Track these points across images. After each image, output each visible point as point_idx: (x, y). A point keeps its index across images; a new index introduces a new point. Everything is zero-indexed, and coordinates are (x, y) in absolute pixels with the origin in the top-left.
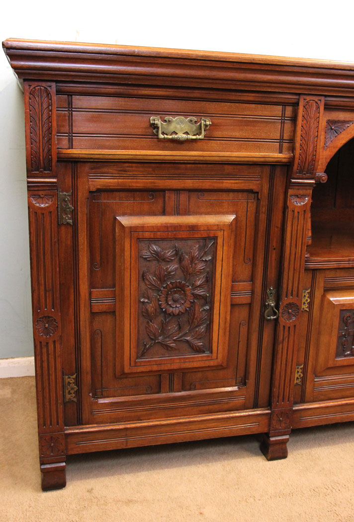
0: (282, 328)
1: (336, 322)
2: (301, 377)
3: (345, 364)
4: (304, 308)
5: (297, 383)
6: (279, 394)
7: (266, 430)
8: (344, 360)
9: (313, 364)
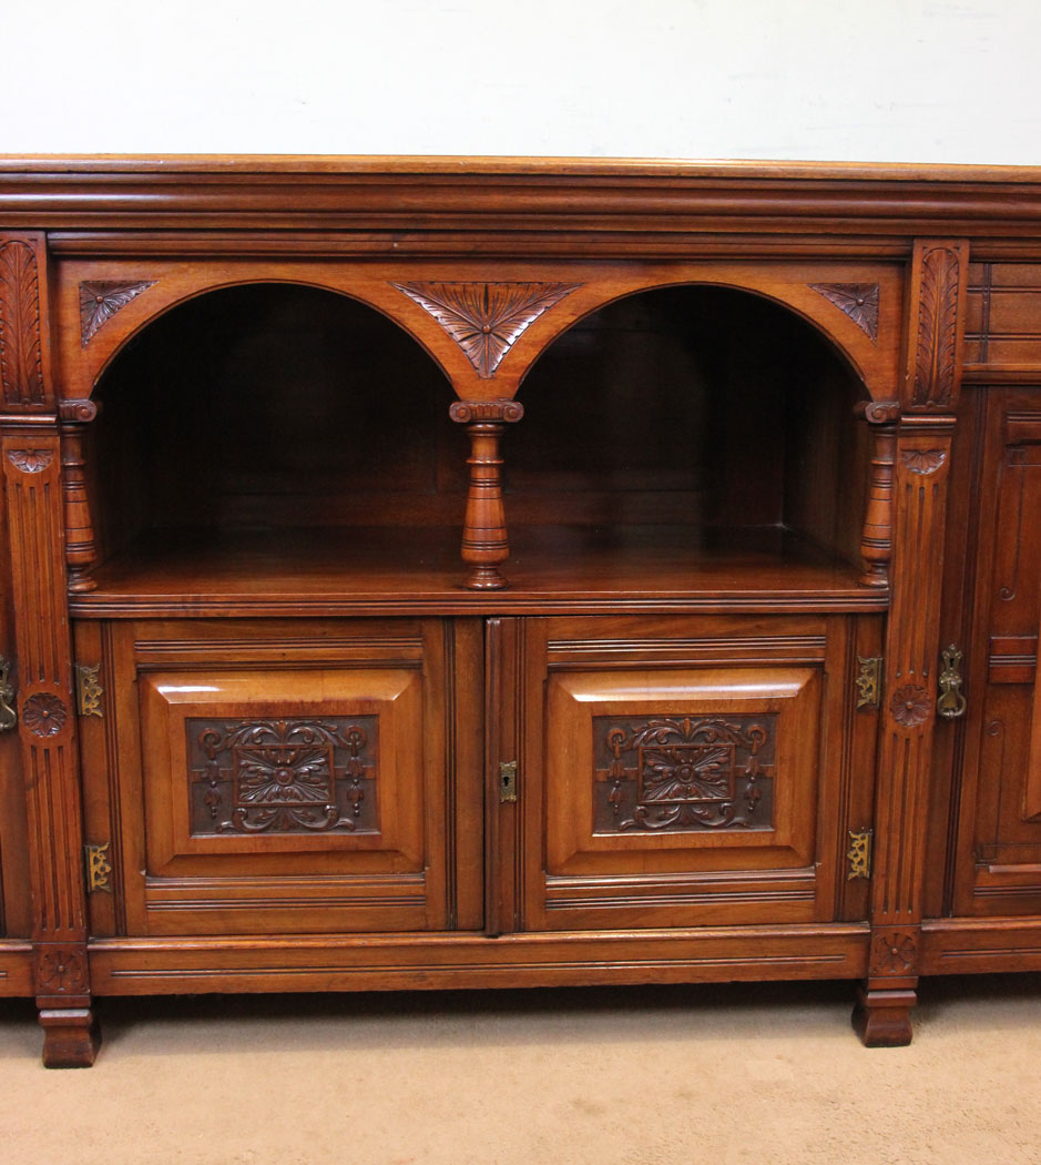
0: (28, 751)
1: (180, 749)
2: (106, 874)
3: (219, 849)
4: (88, 710)
5: (97, 886)
6: (44, 908)
7: (24, 991)
8: (216, 839)
9: (134, 844)
